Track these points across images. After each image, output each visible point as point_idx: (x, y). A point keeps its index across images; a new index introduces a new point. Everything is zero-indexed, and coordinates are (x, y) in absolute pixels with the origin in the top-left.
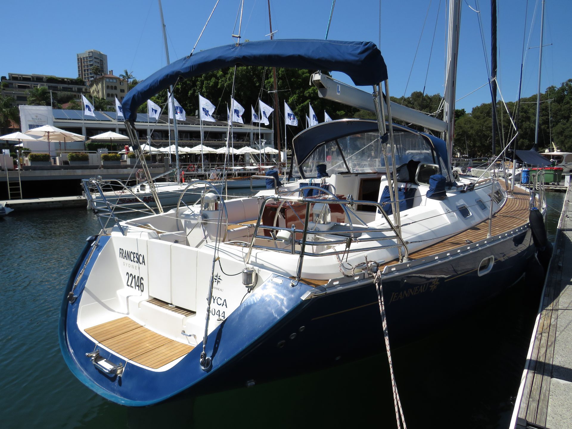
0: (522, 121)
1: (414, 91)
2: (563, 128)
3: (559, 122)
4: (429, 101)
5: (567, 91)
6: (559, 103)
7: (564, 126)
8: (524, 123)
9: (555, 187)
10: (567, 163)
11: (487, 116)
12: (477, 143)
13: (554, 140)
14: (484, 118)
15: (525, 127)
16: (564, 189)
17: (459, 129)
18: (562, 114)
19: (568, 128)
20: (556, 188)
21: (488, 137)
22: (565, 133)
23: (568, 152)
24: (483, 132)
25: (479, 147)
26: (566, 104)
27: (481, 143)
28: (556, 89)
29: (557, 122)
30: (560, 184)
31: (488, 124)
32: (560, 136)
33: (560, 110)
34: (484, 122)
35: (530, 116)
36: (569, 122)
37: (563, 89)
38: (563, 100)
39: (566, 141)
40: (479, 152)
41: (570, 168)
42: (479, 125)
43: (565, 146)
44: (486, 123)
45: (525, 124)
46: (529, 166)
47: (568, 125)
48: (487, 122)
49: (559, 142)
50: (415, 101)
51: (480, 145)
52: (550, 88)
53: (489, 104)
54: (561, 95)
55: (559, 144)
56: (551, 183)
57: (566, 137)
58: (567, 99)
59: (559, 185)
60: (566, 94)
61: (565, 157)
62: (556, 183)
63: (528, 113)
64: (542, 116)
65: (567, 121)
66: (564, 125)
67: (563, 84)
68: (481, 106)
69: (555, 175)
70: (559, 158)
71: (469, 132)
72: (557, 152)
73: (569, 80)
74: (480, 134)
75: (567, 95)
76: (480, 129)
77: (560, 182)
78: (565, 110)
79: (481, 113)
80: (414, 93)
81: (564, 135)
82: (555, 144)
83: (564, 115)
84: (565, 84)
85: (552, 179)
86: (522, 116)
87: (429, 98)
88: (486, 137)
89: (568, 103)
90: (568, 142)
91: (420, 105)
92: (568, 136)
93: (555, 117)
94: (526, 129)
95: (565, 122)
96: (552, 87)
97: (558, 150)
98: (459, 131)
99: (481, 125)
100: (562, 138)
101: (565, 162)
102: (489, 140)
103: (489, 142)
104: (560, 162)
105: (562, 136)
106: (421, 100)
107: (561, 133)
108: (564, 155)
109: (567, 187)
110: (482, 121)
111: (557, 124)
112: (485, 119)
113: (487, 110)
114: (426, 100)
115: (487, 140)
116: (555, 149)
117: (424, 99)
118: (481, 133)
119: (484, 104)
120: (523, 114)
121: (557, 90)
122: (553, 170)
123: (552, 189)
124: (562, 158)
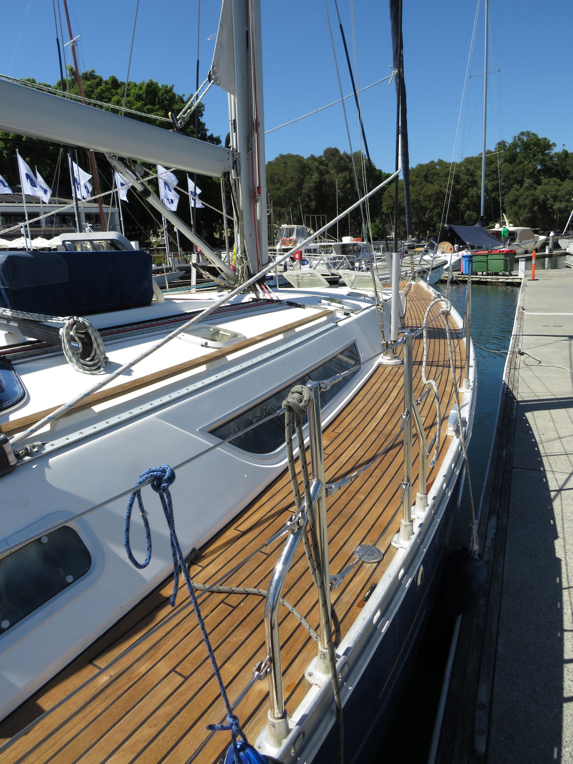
0: (469, 187)
1: (327, 147)
2: (516, 196)
3: (513, 187)
4: (348, 160)
5: (519, 146)
6: (511, 163)
7: (517, 193)
8: (470, 189)
9: (506, 279)
10: (521, 242)
11: (424, 181)
12: (413, 218)
13: (506, 212)
14: (420, 184)
15: (471, 195)
16: (518, 281)
17: (390, 200)
18: (515, 178)
19: (522, 195)
20: (508, 281)
21: (427, 210)
22: (519, 202)
23: (523, 227)
24: (421, 203)
25: (416, 223)
26: (519, 165)
27: (418, 219)
28: (506, 144)
29: (510, 188)
30: (513, 273)
31: (426, 192)
32: (513, 206)
33: (512, 172)
34: (421, 189)
35: (477, 181)
36: (523, 187)
37: (514, 145)
38: (515, 159)
39: (520, 212)
40: (417, 231)
41: (525, 247)
42: (414, 194)
43: (519, 219)
44: (423, 191)
45: (471, 191)
46: (473, 247)
47: (522, 191)
48: (425, 189)
49: (512, 213)
50: (330, 161)
51: (417, 221)
52: (499, 144)
53: (426, 164)
54: (513, 153)
55: (512, 216)
56: (501, 274)
57: (520, 207)
58: (520, 158)
59: (511, 275)
60: (518, 151)
61: (518, 233)
62: (507, 273)
63: (475, 176)
64: (492, 181)
65: (521, 187)
66: (517, 191)
67: (515, 138)
68: (417, 168)
69: (506, 261)
70: (512, 236)
71: (402, 204)
72: (510, 227)
73: (522, 133)
74: (416, 205)
75: (520, 153)
76: (416, 199)
77: (512, 270)
78: (517, 172)
79: (417, 177)
80: (328, 149)
81: (517, 205)
82: (507, 217)
83: (517, 179)
84: (517, 138)
85: (502, 268)
86: (468, 180)
87: (348, 156)
88: (424, 209)
89: (521, 163)
90: (523, 213)
91: (336, 167)
92: (523, 206)
93: (508, 181)
94: (472, 197)
95: (518, 187)
96: (503, 142)
97: (511, 225)
98: (390, 203)
99: (417, 194)
100: (515, 208)
101: (519, 239)
102: (428, 214)
103: (429, 217)
104: (513, 240)
105: (515, 206)
106: (337, 159)
107: (514, 202)
108: (517, 230)
109: (521, 279)
110: (418, 188)
111: (509, 191)
112: (422, 185)
113: (425, 173)
114: (344, 160)
115: (425, 215)
116: (507, 223)
117: (341, 158)
118: (418, 205)
119: (420, 165)
120: (469, 176)
121: (508, 145)
122: (503, 254)
123: (502, 282)
124: (516, 235)
